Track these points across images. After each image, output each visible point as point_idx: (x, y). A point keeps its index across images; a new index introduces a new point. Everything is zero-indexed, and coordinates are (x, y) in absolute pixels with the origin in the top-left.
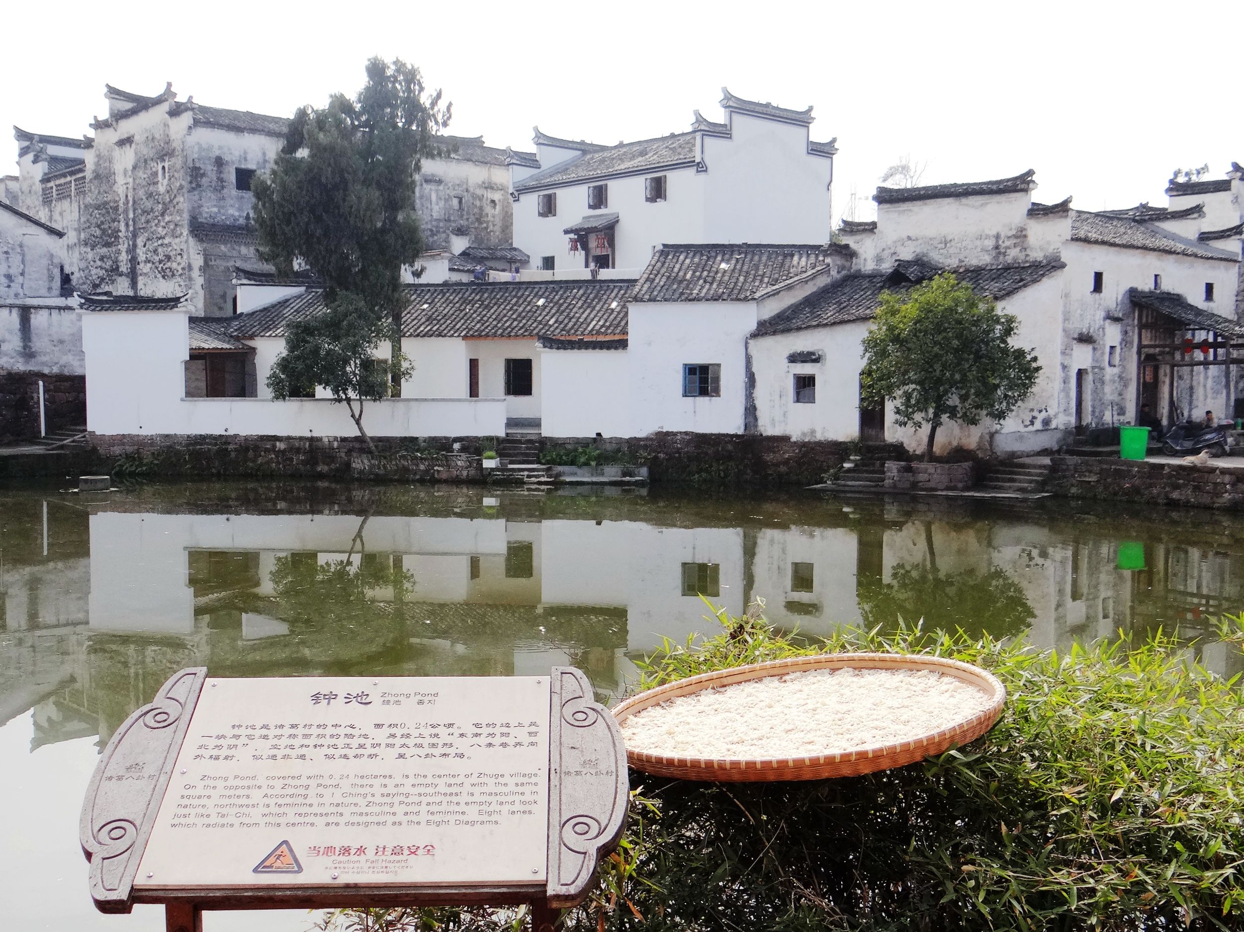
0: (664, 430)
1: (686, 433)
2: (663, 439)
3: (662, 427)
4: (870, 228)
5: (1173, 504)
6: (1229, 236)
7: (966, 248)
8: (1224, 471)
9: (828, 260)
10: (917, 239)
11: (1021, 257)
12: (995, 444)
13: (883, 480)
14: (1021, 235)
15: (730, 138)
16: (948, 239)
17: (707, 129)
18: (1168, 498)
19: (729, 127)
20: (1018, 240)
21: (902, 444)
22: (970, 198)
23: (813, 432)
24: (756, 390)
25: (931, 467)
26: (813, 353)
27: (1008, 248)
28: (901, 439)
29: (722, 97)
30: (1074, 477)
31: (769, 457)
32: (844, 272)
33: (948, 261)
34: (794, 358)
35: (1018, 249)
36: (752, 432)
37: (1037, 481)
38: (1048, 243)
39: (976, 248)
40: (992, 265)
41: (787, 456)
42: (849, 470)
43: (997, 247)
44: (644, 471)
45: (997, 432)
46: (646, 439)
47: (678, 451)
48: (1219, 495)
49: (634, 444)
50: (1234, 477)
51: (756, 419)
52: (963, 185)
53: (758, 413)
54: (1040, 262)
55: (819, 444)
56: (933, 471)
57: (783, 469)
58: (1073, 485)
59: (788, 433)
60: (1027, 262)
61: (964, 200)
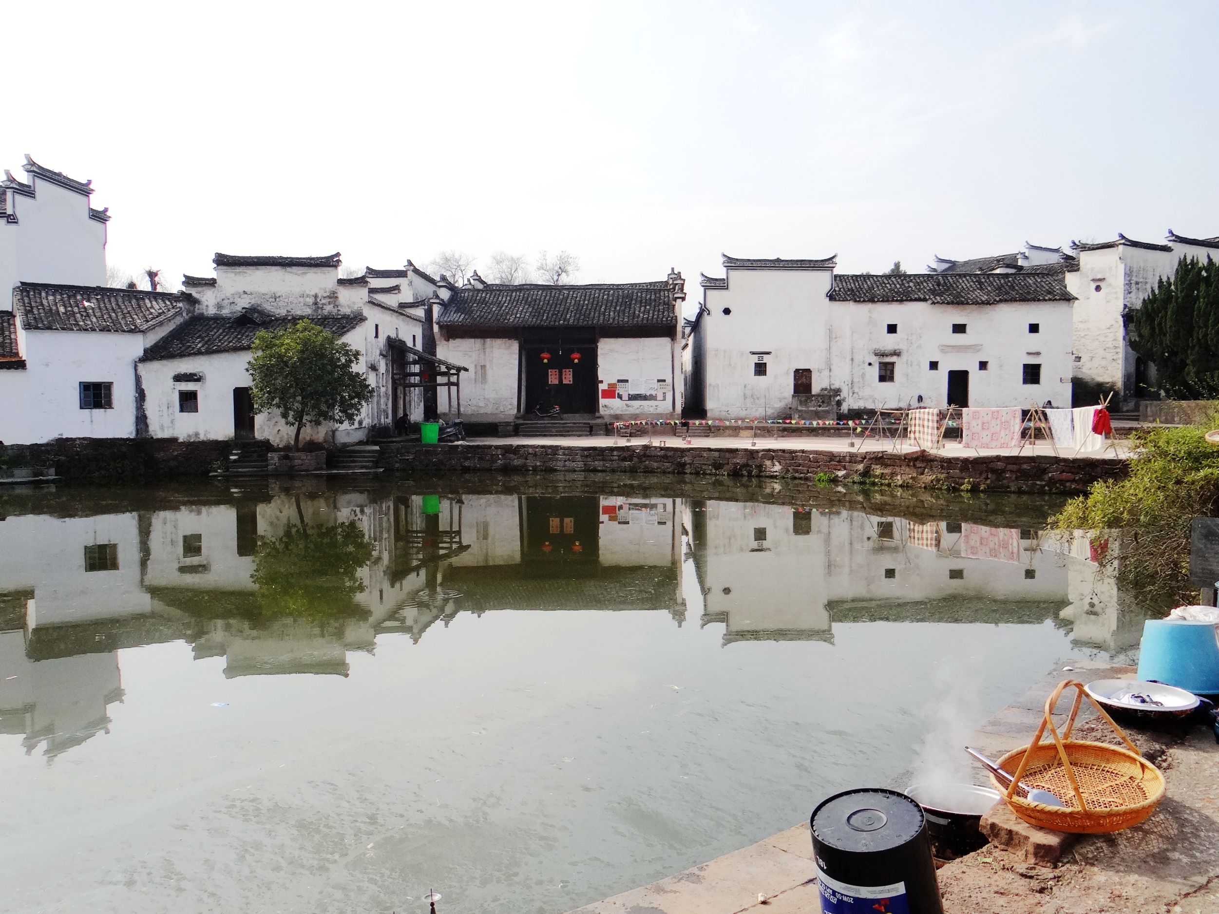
0: (64, 437)
1: (84, 439)
2: (62, 445)
3: (61, 435)
4: (211, 283)
5: (466, 470)
6: (418, 306)
7: (292, 303)
8: (497, 447)
9: (180, 305)
10: (251, 294)
11: (335, 311)
12: (336, 438)
13: (267, 466)
14: (333, 296)
15: (34, 198)
16: (277, 295)
17: (17, 187)
18: (461, 466)
19: (32, 189)
20: (331, 300)
21: (268, 440)
22: (294, 267)
23: (197, 434)
24: (146, 403)
25: (303, 455)
26: (195, 375)
27: (323, 304)
28: (267, 437)
29: (25, 162)
30: (397, 457)
31: (160, 455)
32: (190, 315)
33: (278, 311)
34: (178, 378)
35: (332, 306)
36: (143, 436)
37: (372, 461)
38: (354, 303)
39: (300, 303)
40: (313, 315)
41: (176, 453)
42: (235, 461)
43: (316, 303)
44: (52, 471)
45: (337, 430)
46: (47, 445)
47: (78, 453)
48: (494, 461)
49: (35, 449)
50: (503, 451)
51: (147, 426)
52: (287, 258)
53: (148, 421)
54: (349, 316)
55: (203, 443)
56: (305, 458)
57: (173, 463)
58: (397, 462)
59: (175, 436)
60: (339, 315)
61: (289, 269)
